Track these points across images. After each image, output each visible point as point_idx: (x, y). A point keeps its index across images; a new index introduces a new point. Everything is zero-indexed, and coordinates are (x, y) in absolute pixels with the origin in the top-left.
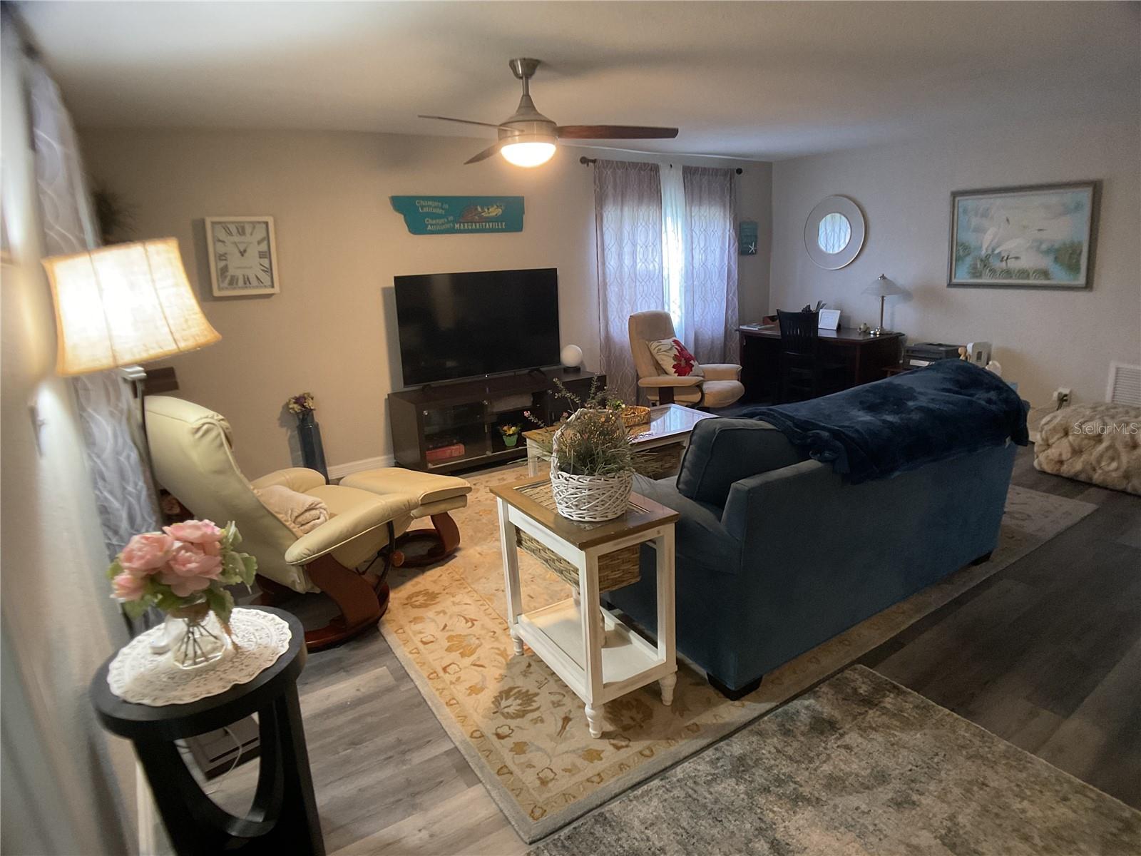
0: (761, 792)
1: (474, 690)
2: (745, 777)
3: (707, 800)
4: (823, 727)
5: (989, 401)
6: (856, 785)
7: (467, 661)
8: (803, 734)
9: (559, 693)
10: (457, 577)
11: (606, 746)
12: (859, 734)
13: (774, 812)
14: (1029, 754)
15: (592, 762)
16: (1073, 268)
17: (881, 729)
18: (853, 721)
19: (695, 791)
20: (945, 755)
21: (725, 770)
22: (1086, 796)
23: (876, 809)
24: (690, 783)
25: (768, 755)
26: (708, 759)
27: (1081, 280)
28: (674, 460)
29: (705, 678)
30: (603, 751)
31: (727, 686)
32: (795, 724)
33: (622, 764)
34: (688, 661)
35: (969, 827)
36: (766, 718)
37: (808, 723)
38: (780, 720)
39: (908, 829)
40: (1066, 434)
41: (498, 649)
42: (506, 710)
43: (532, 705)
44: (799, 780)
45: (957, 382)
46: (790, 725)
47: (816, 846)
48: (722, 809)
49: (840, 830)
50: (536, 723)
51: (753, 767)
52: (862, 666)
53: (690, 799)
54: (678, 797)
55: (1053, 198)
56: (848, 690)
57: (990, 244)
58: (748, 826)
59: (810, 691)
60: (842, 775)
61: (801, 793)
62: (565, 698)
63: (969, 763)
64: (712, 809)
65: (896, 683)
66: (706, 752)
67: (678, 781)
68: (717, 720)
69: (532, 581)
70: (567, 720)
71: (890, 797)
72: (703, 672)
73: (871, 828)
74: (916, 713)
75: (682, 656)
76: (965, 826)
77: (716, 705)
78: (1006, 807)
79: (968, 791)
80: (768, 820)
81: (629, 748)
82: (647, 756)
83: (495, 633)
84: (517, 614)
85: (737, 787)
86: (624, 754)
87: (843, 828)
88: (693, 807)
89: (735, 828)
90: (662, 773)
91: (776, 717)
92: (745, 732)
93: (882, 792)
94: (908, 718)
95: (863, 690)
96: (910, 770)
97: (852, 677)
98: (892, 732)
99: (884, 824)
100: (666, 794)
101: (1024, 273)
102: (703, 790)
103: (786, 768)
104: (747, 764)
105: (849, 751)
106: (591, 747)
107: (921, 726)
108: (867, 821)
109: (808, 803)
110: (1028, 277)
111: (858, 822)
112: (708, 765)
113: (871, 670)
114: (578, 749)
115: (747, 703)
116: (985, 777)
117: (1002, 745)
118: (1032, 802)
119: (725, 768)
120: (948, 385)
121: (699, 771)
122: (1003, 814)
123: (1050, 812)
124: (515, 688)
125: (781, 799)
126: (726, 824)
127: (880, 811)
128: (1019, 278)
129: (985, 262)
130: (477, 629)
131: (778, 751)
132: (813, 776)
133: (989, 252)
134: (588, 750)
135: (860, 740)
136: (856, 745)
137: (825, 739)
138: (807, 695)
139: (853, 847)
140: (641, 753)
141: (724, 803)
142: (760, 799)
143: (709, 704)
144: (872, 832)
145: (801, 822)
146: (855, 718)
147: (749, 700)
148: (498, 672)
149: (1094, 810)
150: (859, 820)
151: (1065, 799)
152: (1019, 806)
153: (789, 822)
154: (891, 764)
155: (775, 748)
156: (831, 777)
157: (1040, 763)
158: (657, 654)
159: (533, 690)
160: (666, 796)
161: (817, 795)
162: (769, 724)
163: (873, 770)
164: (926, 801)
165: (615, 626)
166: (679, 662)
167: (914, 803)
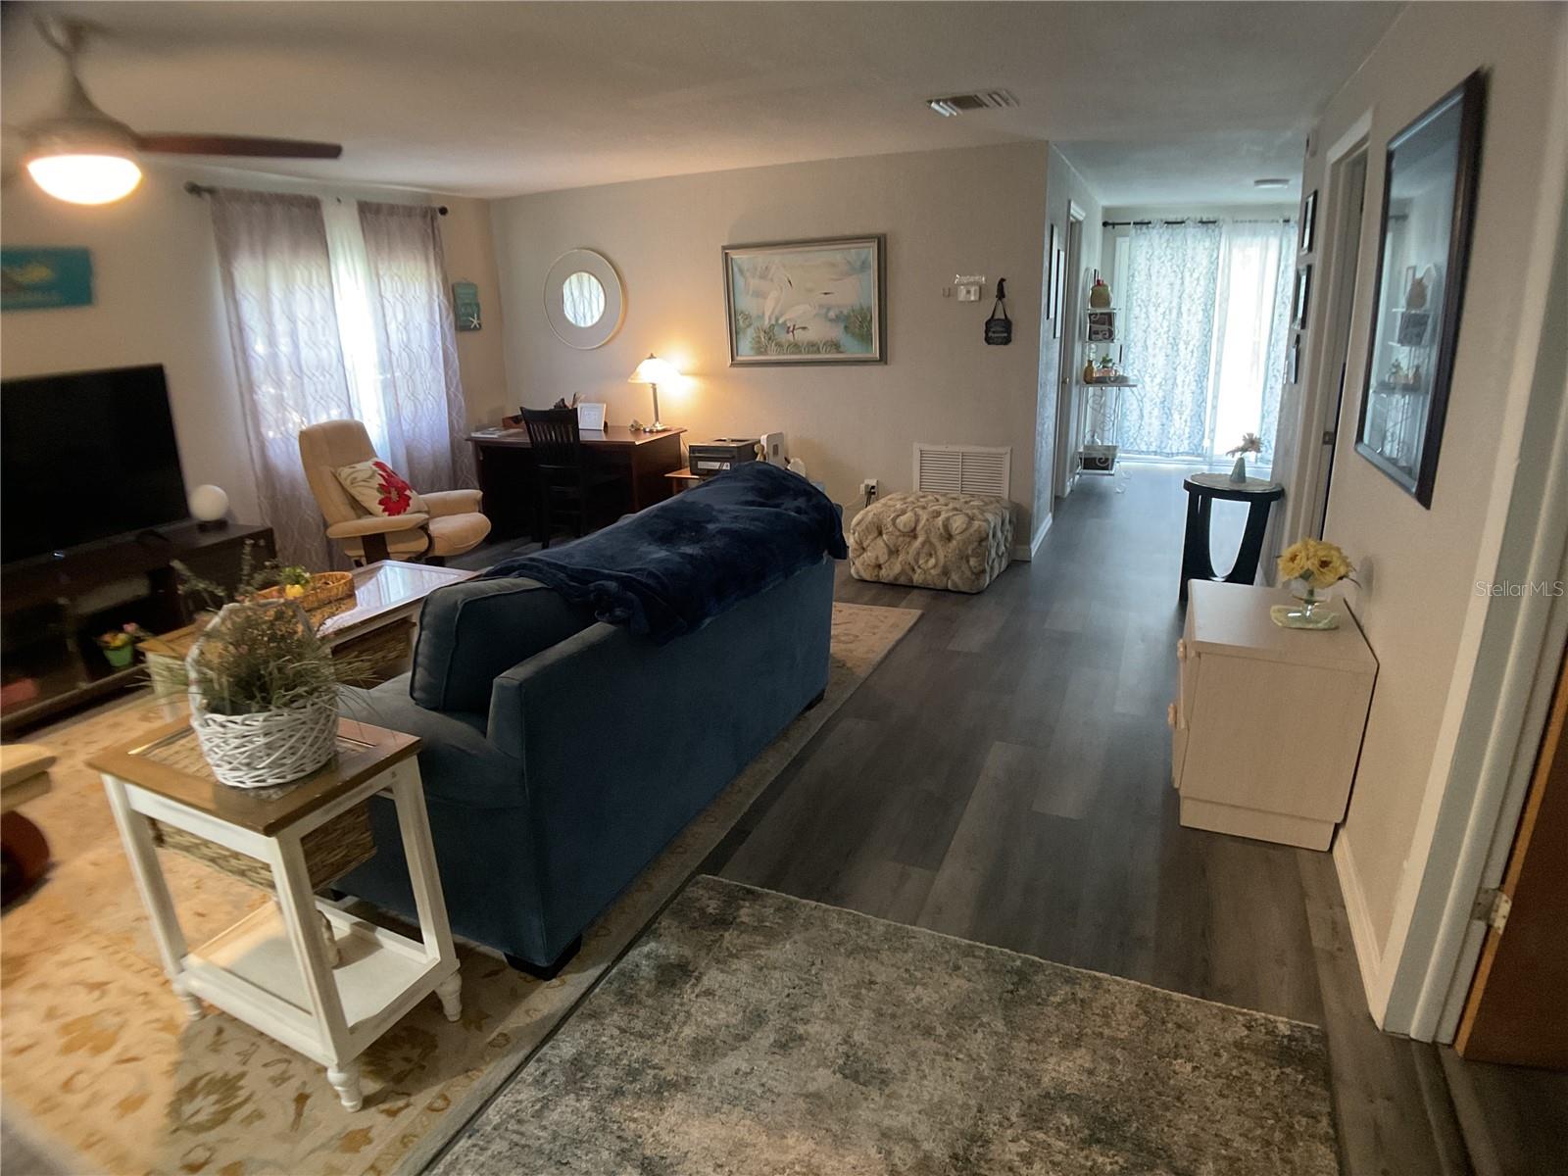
0: (612, 1099)
1: (130, 1105)
2: (587, 1085)
3: (542, 1141)
4: (673, 975)
5: (799, 511)
6: (730, 1040)
7: (106, 1059)
8: (648, 995)
9: (280, 1061)
10: (58, 915)
11: (374, 1117)
12: (718, 969)
13: (635, 1120)
14: (909, 927)
15: (356, 1150)
16: (866, 338)
17: (743, 953)
18: (708, 954)
19: (522, 1134)
20: (822, 961)
21: (557, 1087)
22: (974, 956)
23: (759, 1062)
24: (512, 1125)
25: (610, 1042)
26: (530, 1079)
27: (875, 352)
28: (401, 646)
29: (502, 961)
30: (371, 1127)
31: (537, 963)
32: (637, 984)
33: (404, 1137)
34: (473, 944)
35: (867, 1042)
36: (597, 990)
37: (652, 977)
38: (617, 985)
39: (803, 1074)
40: (880, 534)
41: (157, 1020)
42: (196, 1119)
43: (236, 1097)
44: (657, 1061)
45: (759, 491)
46: (631, 989)
47: (698, 1144)
48: (565, 1145)
49: (723, 1110)
50: (251, 1123)
51: (595, 1066)
52: (704, 875)
53: (516, 1149)
54: (500, 1153)
55: (836, 255)
56: (695, 914)
57: (772, 313)
58: (605, 1155)
59: (647, 931)
60: (709, 1032)
61: (665, 1079)
62: (292, 1065)
63: (851, 961)
64: (551, 1150)
65: (748, 886)
66: (525, 1071)
67: (495, 1129)
68: (531, 1017)
69: (198, 888)
70: (302, 1099)
71: (772, 1040)
72: (498, 954)
73: (759, 1091)
74: (780, 918)
75: (461, 939)
76: (863, 1044)
77: (525, 996)
78: (900, 1002)
79: (857, 997)
80: (629, 1135)
81: (411, 1107)
82: (443, 1110)
83: (146, 994)
84: (180, 955)
85: (578, 1105)
86: (405, 1120)
87: (725, 1106)
88: (524, 1159)
89: (589, 1165)
90: (467, 1127)
91: (611, 983)
92: (572, 1020)
93: (761, 1038)
94: (771, 928)
95: (713, 906)
96: (788, 995)
97: (695, 895)
98: (757, 952)
99: (774, 1079)
100: (481, 1155)
101: (813, 346)
102: (532, 1128)
103: (637, 1051)
104: (586, 1065)
105: (710, 997)
106: (350, 1129)
107: (788, 933)
108: (752, 1084)
109: (676, 1090)
110: (818, 351)
111: (742, 1089)
112: (532, 1088)
113: (716, 878)
114: (332, 1138)
115: (568, 978)
116: (870, 974)
117: (880, 926)
118: (925, 985)
119: (556, 1083)
120: (750, 497)
121: (521, 1102)
122: (900, 1012)
123: (945, 991)
124: (201, 1078)
125: (640, 1097)
126: (575, 1163)
127: (765, 1064)
128: (808, 353)
129: (769, 334)
130: (112, 999)
131: (623, 1031)
132: (674, 1049)
133: (773, 322)
134: (348, 1134)
135: (721, 977)
136: (717, 986)
137: (678, 992)
138: (642, 940)
139: (744, 1126)
140: (431, 1109)
141: (566, 1134)
142: (613, 1109)
143: (516, 997)
144: (762, 1097)
145: (673, 1119)
146: (709, 949)
147: (570, 972)
148: (165, 1061)
149: (986, 970)
150: (743, 1086)
151: (957, 968)
152: (913, 996)
153: (658, 1125)
154: (765, 996)
155: (619, 1028)
156: (697, 1041)
157: (923, 934)
158: (424, 952)
159: (234, 1069)
160: (482, 1159)
161: (685, 1073)
162: (604, 996)
163: (744, 1012)
164: (813, 1028)
165: (351, 928)
166: (461, 951)
167: (801, 1037)
